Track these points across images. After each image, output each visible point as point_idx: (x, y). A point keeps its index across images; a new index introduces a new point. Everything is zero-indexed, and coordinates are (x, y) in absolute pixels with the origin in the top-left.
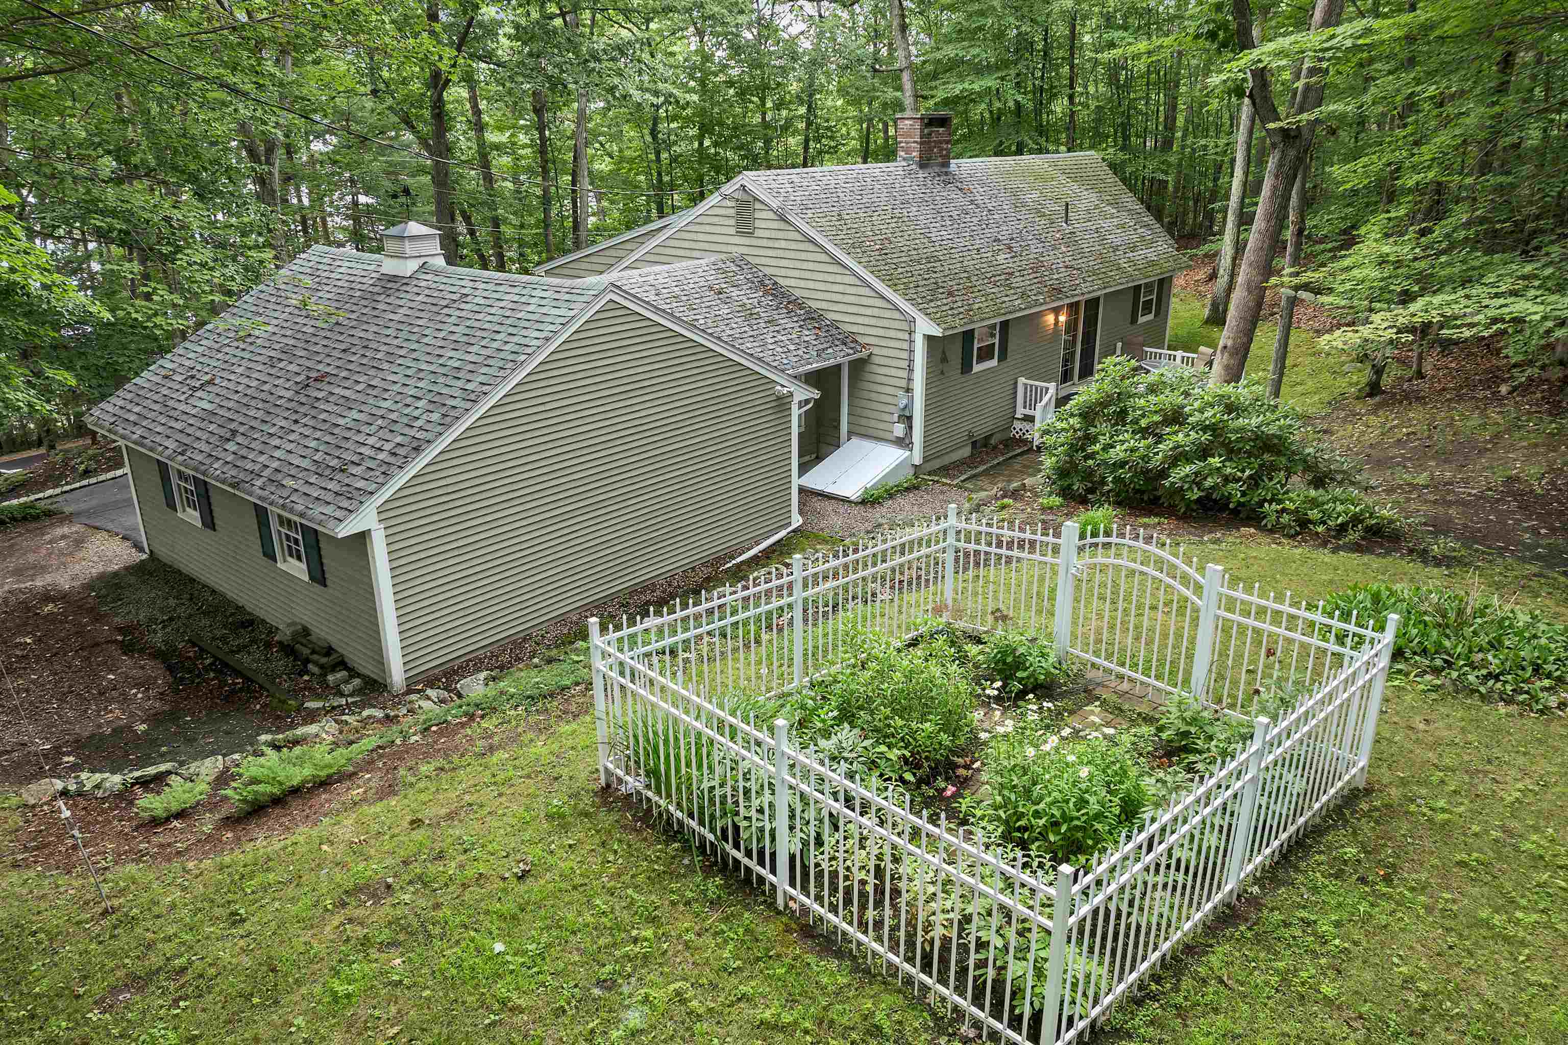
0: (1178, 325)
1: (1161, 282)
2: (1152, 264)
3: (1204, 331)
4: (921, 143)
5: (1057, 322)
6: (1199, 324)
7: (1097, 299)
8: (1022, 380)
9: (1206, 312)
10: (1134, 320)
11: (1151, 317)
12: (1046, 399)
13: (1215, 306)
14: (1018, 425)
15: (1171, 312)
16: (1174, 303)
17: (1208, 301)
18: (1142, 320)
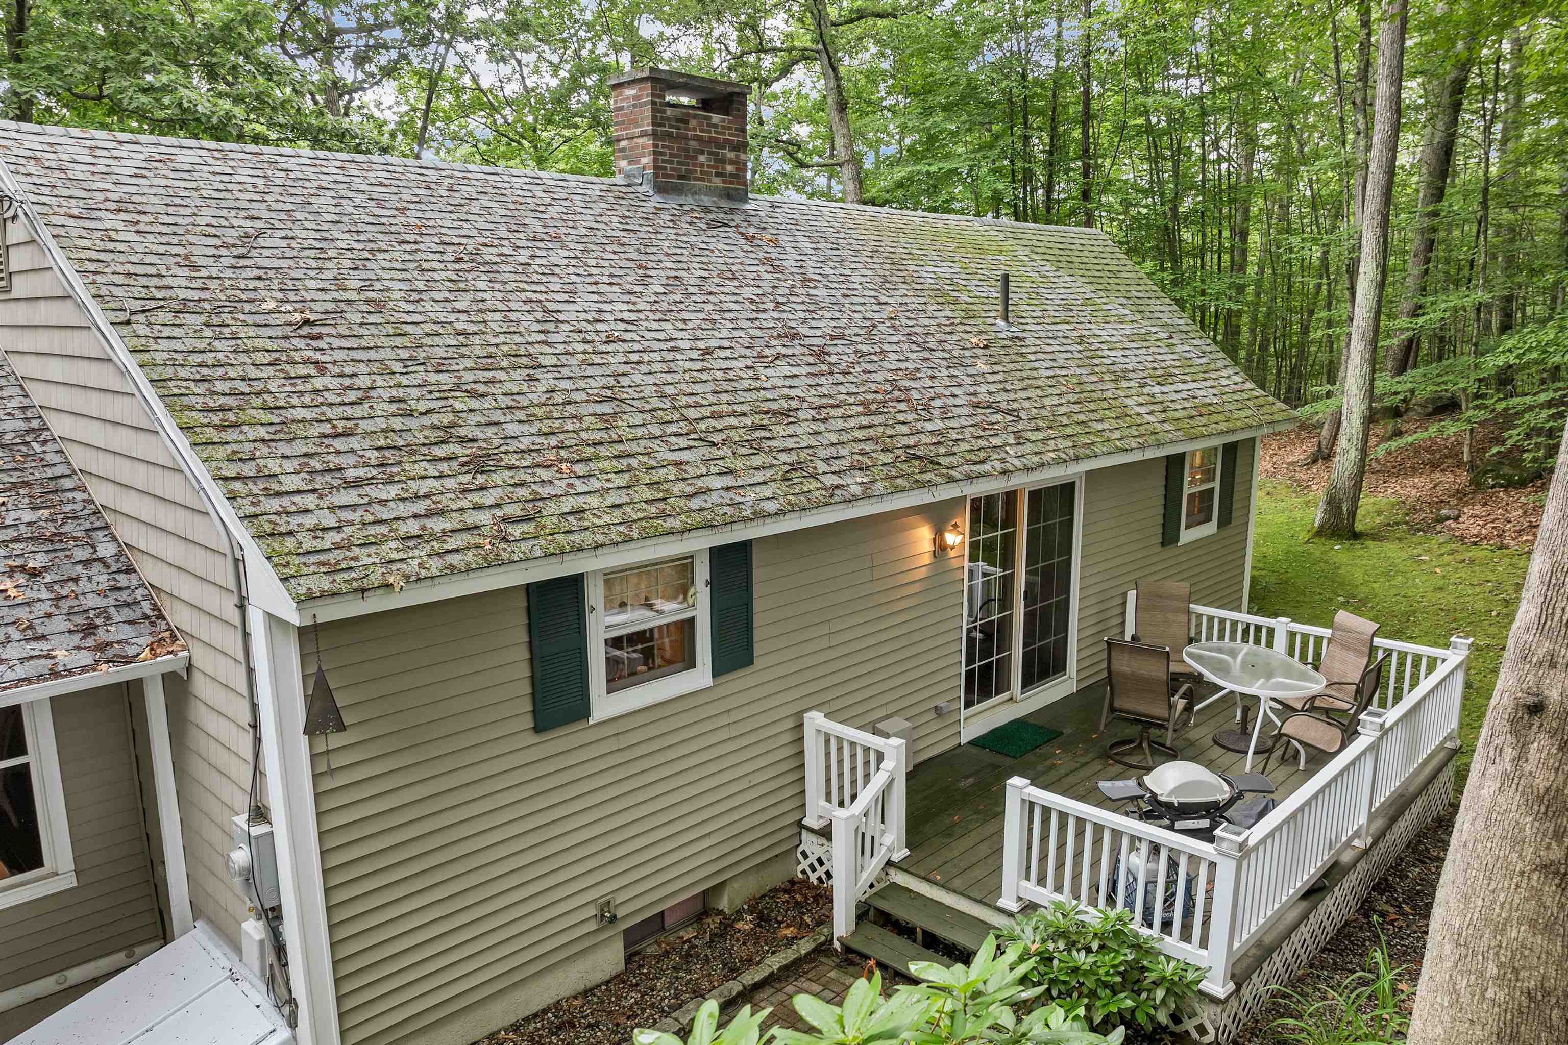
0: (1266, 537)
1: (1230, 450)
2: (1205, 410)
3: (1317, 549)
4: (655, 135)
5: (941, 548)
6: (1303, 536)
7: (1068, 489)
8: (815, 720)
9: (1317, 516)
10: (1169, 536)
11: (1209, 529)
12: (878, 780)
13: (1333, 504)
14: (810, 843)
15: (1253, 518)
16: (1258, 499)
17: (1319, 494)
18: (1187, 536)
